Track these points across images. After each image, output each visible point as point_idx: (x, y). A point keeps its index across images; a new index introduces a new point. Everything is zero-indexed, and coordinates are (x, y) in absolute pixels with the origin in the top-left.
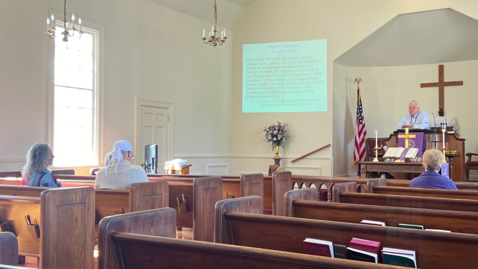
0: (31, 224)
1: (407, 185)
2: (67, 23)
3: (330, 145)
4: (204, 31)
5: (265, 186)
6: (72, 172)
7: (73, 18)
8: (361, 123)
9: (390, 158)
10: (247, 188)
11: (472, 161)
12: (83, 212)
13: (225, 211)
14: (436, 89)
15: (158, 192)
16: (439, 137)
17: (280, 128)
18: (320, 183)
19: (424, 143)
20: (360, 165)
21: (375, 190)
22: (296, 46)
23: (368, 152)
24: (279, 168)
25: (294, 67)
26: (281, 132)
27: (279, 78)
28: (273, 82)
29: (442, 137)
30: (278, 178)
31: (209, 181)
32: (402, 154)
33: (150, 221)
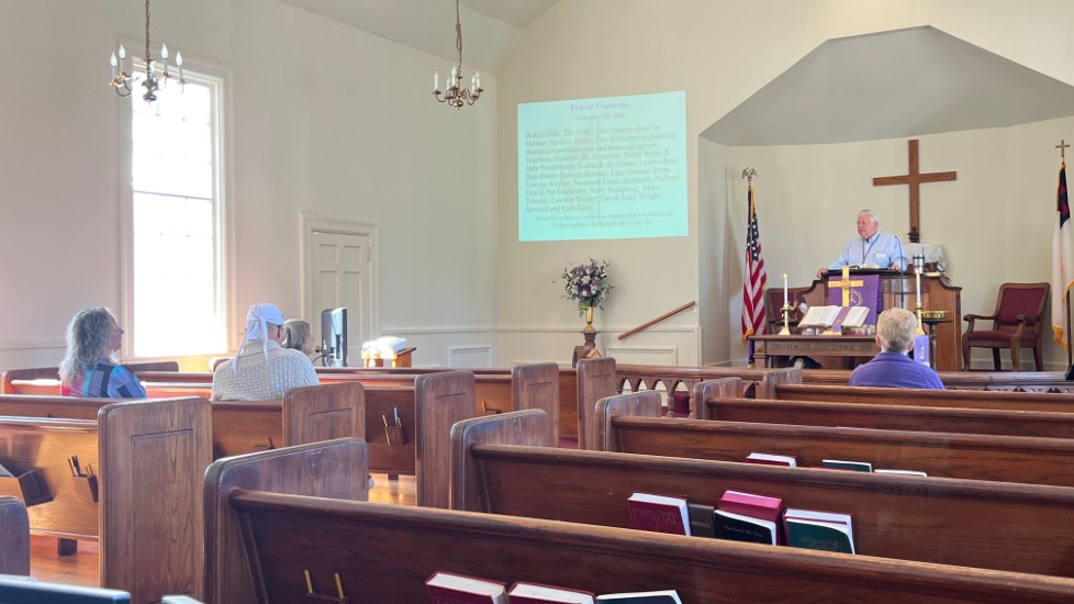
0: (80, 475)
1: (845, 382)
2: (152, 64)
3: (693, 304)
4: (436, 77)
5: (562, 387)
6: (173, 366)
7: (165, 53)
8: (756, 259)
9: (814, 327)
10: (525, 391)
11: (975, 329)
12: (188, 449)
13: (470, 442)
14: (904, 189)
15: (343, 403)
16: (909, 283)
17: (594, 272)
18: (675, 380)
19: (880, 296)
20: (753, 342)
21: (781, 392)
22: (624, 105)
23: (769, 314)
24: (593, 351)
25: (621, 148)
26: (596, 278)
27: (590, 170)
28: (579, 180)
29: (915, 283)
30: (588, 371)
31: (447, 381)
32: (837, 318)
33: (313, 465)
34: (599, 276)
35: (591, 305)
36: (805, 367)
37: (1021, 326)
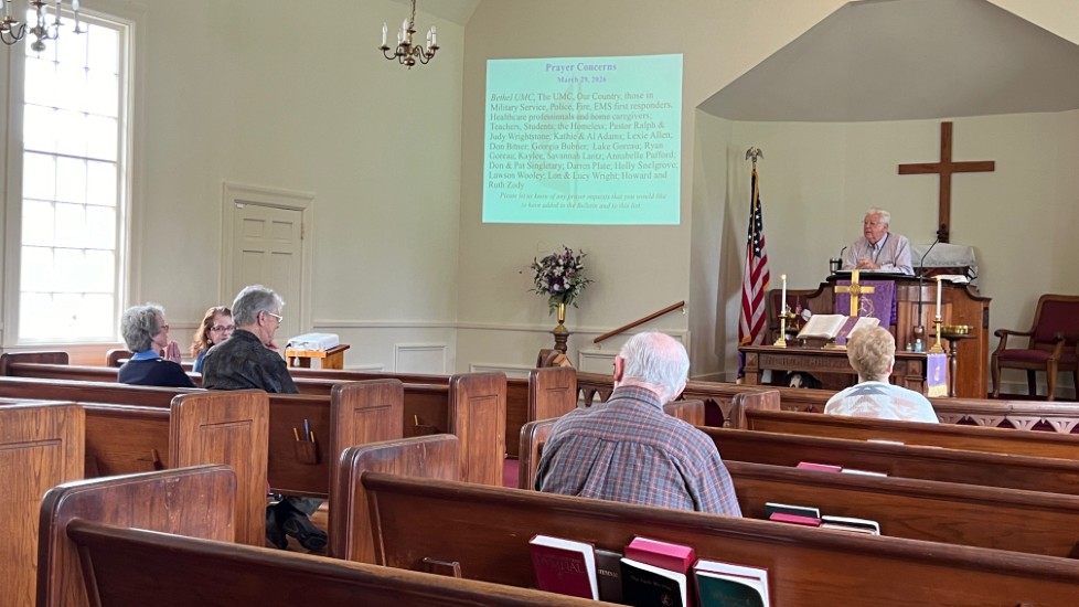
3: (683, 304)
4: (385, 30)
6: (63, 358)
8: (758, 254)
9: (810, 338)
10: (465, 406)
11: (1007, 347)
12: (55, 461)
13: (362, 471)
14: (934, 179)
15: (243, 414)
16: (929, 292)
17: (569, 262)
19: (895, 305)
20: (745, 354)
22: (610, 67)
23: (772, 320)
24: (561, 356)
25: (607, 117)
26: (570, 270)
27: (568, 142)
28: (554, 152)
29: (935, 291)
30: (542, 383)
31: (370, 390)
32: (842, 330)
33: (169, 494)
34: (574, 267)
35: (564, 301)
36: (801, 387)
37: (1060, 345)
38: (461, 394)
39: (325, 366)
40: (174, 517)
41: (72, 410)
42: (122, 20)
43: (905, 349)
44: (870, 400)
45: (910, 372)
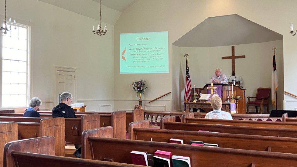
3: (170, 93)
4: (94, 27)
6: (13, 111)
7: (10, 20)
8: (189, 80)
9: (203, 100)
10: (115, 119)
11: (250, 101)
12: (10, 137)
13: (88, 136)
14: (230, 60)
15: (58, 124)
16: (230, 88)
19: (222, 91)
20: (186, 104)
26: (142, 85)
29: (232, 88)
30: (135, 113)
31: (91, 116)
32: (209, 98)
33: (38, 144)
34: (143, 84)
35: (141, 93)
36: (200, 112)
37: (263, 100)
38: (115, 117)
39: (80, 111)
40: (39, 150)
41: (14, 124)
42: (28, 26)
43: (225, 102)
44: (216, 114)
45: (226, 108)
